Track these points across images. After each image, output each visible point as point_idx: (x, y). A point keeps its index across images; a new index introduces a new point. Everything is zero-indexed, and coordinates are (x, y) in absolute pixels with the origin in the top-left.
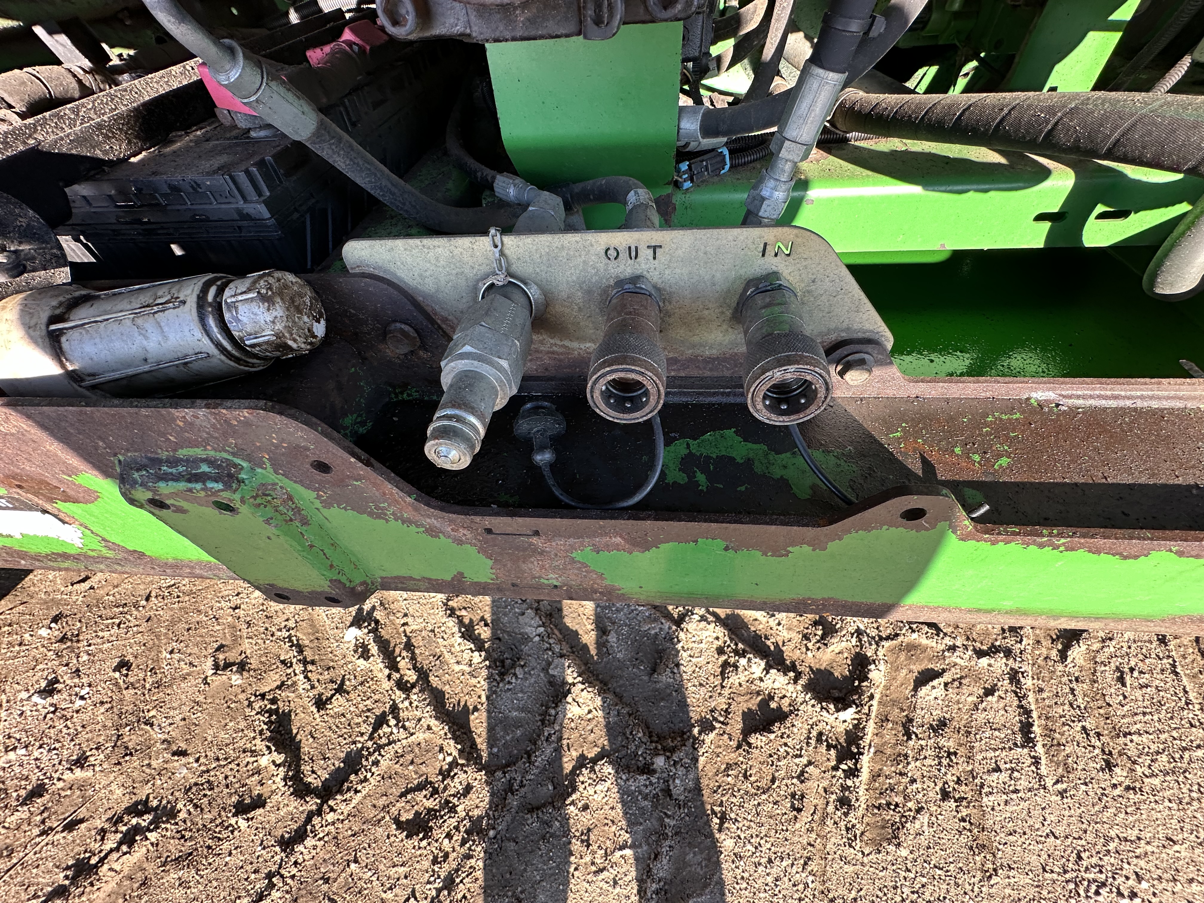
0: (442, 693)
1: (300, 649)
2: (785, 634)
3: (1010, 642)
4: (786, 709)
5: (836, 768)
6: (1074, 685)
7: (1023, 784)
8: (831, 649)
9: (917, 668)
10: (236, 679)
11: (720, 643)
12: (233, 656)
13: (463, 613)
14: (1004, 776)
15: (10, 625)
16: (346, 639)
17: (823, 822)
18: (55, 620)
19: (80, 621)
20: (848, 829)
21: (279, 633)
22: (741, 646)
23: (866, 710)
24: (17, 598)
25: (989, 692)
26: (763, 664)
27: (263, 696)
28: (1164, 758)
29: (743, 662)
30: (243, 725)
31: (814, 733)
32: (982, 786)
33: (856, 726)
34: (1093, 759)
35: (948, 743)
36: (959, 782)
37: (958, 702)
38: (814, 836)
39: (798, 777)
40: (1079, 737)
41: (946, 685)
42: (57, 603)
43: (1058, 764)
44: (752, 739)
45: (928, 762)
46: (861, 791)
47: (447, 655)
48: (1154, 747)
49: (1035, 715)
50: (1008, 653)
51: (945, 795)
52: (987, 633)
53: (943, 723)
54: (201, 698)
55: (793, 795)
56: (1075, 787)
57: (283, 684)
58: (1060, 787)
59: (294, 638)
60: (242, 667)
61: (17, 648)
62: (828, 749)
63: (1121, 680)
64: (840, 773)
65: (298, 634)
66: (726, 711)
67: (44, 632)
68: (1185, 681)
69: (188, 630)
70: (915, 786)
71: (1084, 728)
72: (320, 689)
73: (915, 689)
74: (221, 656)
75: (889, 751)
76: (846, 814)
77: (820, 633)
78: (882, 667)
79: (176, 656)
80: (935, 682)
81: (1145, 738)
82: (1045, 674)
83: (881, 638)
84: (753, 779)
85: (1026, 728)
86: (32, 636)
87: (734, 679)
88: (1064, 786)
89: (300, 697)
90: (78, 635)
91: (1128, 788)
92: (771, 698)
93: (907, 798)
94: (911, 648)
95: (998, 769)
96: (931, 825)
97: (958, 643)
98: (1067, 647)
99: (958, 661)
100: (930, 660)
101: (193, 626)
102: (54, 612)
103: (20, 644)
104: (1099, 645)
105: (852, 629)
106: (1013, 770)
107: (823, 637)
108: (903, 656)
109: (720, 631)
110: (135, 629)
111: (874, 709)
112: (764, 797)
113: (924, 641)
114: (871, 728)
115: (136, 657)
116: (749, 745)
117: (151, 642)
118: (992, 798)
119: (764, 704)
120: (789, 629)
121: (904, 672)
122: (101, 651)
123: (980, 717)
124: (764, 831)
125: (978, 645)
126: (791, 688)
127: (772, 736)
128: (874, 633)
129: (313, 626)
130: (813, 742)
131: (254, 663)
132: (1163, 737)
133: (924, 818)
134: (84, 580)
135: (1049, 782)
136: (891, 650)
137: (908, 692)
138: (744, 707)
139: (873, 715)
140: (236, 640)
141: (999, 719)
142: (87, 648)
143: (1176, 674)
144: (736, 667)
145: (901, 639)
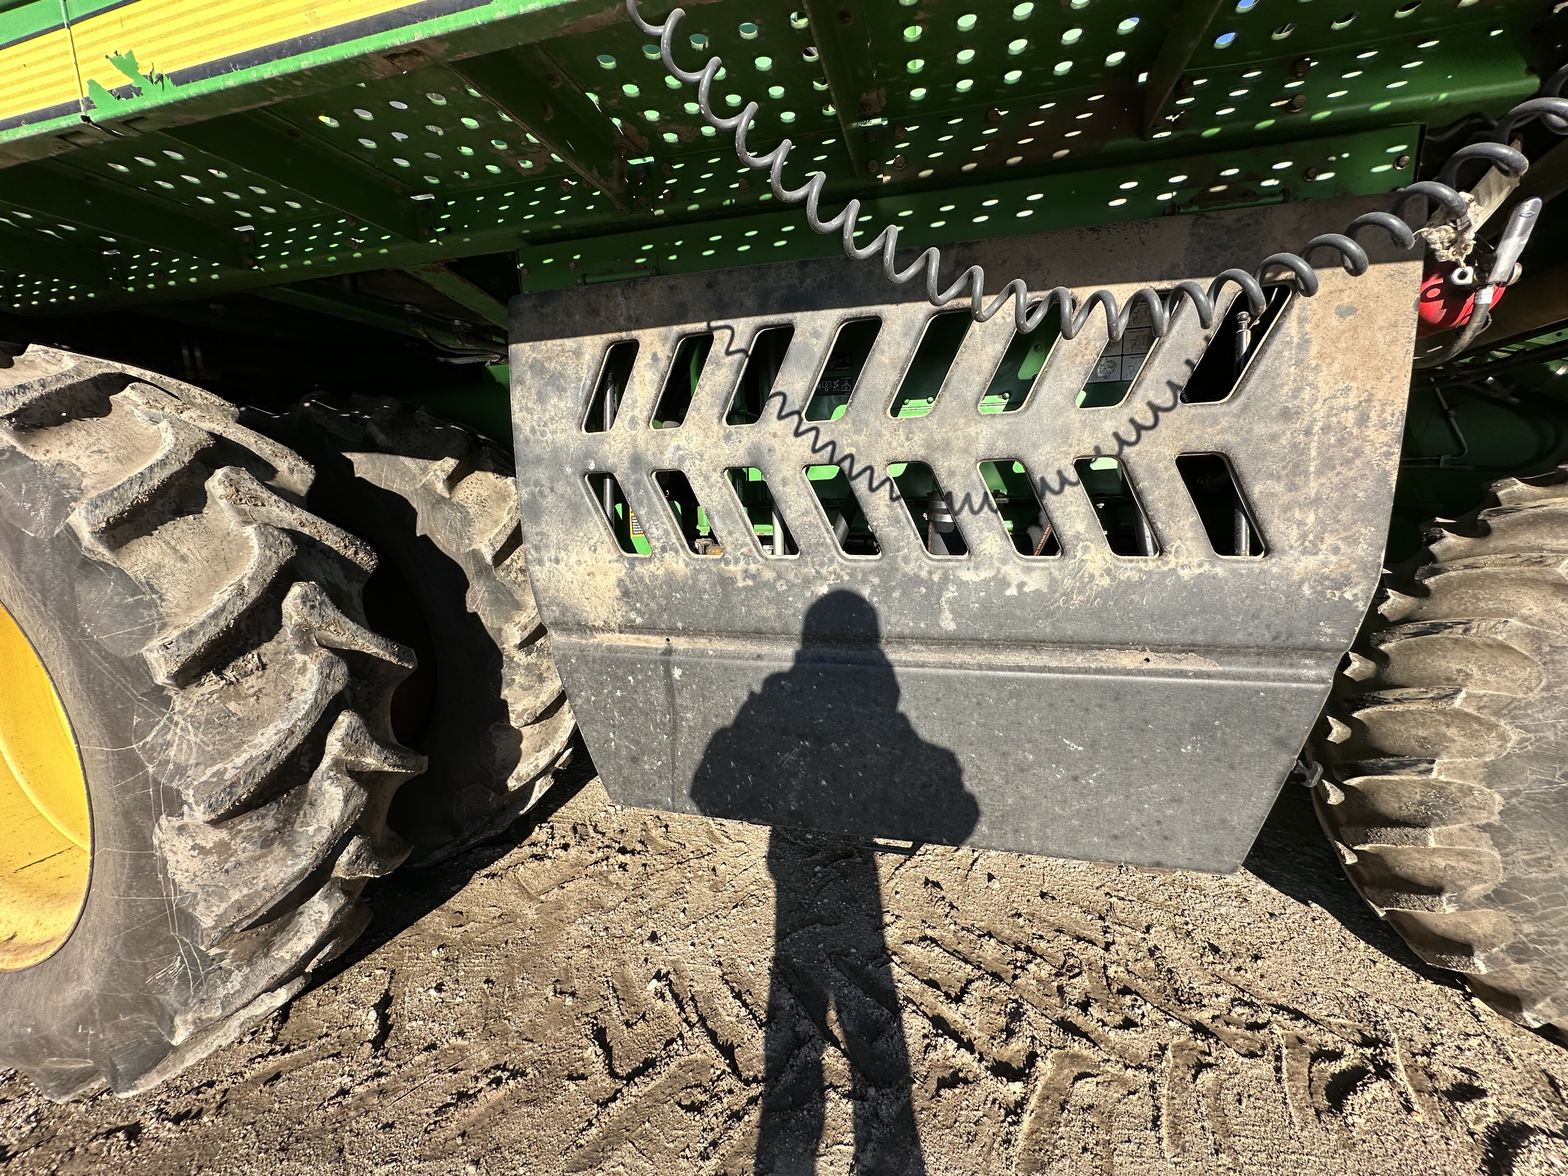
0: (716, 1034)
1: (615, 991)
2: (976, 1033)
3: (1154, 1063)
4: (971, 1079)
5: (1003, 1121)
6: (1200, 1099)
7: (1148, 1153)
8: (1010, 1048)
9: (1076, 1071)
10: (569, 1001)
11: (926, 1031)
12: (566, 987)
13: (735, 985)
14: (1132, 1146)
15: (409, 946)
16: (648, 988)
17: (989, 1153)
18: (442, 946)
19: (458, 951)
20: (1007, 1159)
21: (600, 978)
22: (940, 1031)
23: (1031, 1087)
24: (414, 931)
25: (1130, 1093)
26: (956, 1044)
27: (587, 1015)
28: (1264, 1155)
29: (941, 1040)
30: (572, 1030)
31: (991, 1098)
32: (1115, 1150)
33: (1023, 1098)
34: (1206, 1147)
35: (1092, 1119)
36: (1097, 1144)
37: (1106, 1096)
38: (980, 1159)
39: (975, 1123)
40: (1199, 1132)
41: (1098, 1083)
42: (442, 938)
43: (1178, 1146)
44: (942, 1092)
45: (1075, 1129)
46: (1020, 1136)
47: (721, 1010)
48: (1256, 1148)
49: (1164, 1111)
50: (1150, 1070)
51: (1085, 1150)
52: (1137, 1056)
53: (1091, 1107)
54: (543, 1010)
55: (969, 1133)
56: (1188, 1162)
57: (601, 1010)
58: (1176, 1160)
59: (610, 983)
60: (573, 994)
62: (1000, 1108)
63: (1240, 1101)
64: (1006, 1124)
65: (614, 981)
66: (926, 1077)
67: (435, 953)
68: (1291, 1109)
69: (534, 967)
70: (1062, 1141)
71: (1203, 1127)
72: (627, 1016)
73: (1073, 1083)
74: (558, 986)
75: (1046, 1118)
76: (1006, 1149)
77: (1004, 1036)
78: (1048, 1062)
79: (526, 982)
80: (1089, 1079)
81: (1250, 1141)
82: (1178, 1088)
83: (1051, 1047)
84: (940, 1118)
85: (1156, 1119)
86: (425, 955)
87: (932, 1055)
88: (1180, 1160)
89: (613, 1019)
90: (457, 959)
91: (1229, 1169)
92: (960, 1070)
93: (1055, 1147)
94: (1075, 1058)
95: (1129, 1141)
96: (1071, 1167)
97: (1112, 1058)
98: (1198, 1073)
99: (1109, 1069)
100: (1088, 1067)
101: (538, 965)
102: (440, 942)
104: (1227, 1077)
105: (1028, 1034)
106: (1141, 1144)
107: (1006, 1039)
108: (1067, 1061)
109: (927, 1023)
110: (497, 961)
111: (1039, 1088)
112: (948, 1131)
113: (1085, 1053)
114: (1034, 1101)
115: (498, 978)
116: (940, 1096)
117: (508, 971)
118: (1121, 1158)
119: (955, 1074)
120: (980, 1030)
121: (1066, 1071)
122: (473, 971)
123: (1121, 1108)
124: (944, 1150)
125: (1128, 1062)
126: (976, 1064)
127: (957, 1091)
128: (1047, 1043)
129: (623, 977)
130: (989, 1104)
131: (580, 993)
132: (1266, 1142)
133: (1067, 1162)
134: (461, 926)
135: (1168, 1155)
136: (1057, 1056)
137: (1068, 1085)
138: (940, 1074)
139: (1037, 1092)
140: (569, 979)
141: (1137, 1110)
142: (463, 968)
143: (1285, 1104)
144: (935, 1047)
145: (1067, 1049)
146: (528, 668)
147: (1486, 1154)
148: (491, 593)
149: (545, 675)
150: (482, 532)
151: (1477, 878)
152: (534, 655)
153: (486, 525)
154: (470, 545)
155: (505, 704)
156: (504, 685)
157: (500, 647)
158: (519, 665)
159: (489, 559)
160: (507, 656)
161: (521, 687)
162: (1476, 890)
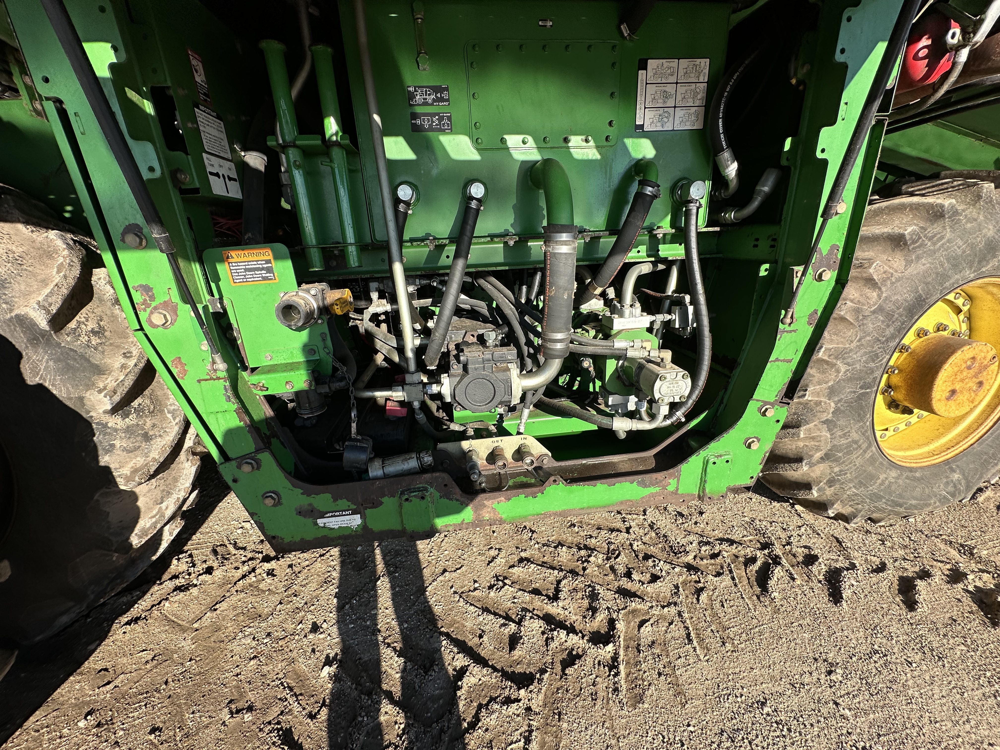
0: (391, 692)
1: (291, 689)
2: (574, 618)
3: (675, 599)
4: (581, 653)
5: (609, 676)
6: (705, 612)
7: (691, 661)
8: (597, 620)
9: (638, 620)
10: (248, 717)
11: (542, 629)
12: (240, 705)
13: (396, 644)
14: (683, 660)
15: (47, 727)
16: (322, 676)
17: (608, 702)
18: (89, 713)
19: (111, 711)
20: (619, 702)
21: (274, 683)
22: (553, 626)
23: (617, 644)
24: (49, 708)
25: (670, 624)
26: (565, 632)
27: (269, 723)
28: (744, 635)
29: (555, 633)
30: (258, 744)
31: (596, 662)
32: (675, 666)
33: (615, 654)
34: (717, 642)
35: (657, 651)
36: (665, 667)
37: (658, 632)
38: (604, 710)
39: (593, 685)
40: (711, 634)
41: (652, 625)
42: (88, 703)
43: (704, 649)
44: (567, 672)
45: (650, 662)
46: (623, 682)
47: (389, 670)
48: (740, 632)
49: (691, 629)
50: (675, 604)
51: (660, 674)
52: (665, 597)
53: (653, 642)
54: (222, 736)
55: (592, 694)
56: (713, 656)
57: (282, 712)
58: (706, 658)
59: (285, 684)
60: (250, 709)
61: (58, 741)
62: (604, 667)
63: (723, 606)
64: (611, 677)
65: (287, 680)
66: (552, 663)
67: (82, 724)
68: (747, 600)
69: (203, 696)
70: (646, 674)
71: (712, 630)
72: (309, 709)
73: (639, 630)
74: (233, 706)
75: (632, 662)
76: (617, 695)
77: (591, 613)
78: (621, 622)
79: (198, 715)
80: (647, 624)
81: (735, 629)
82: (692, 610)
83: (619, 610)
84: (571, 691)
85: (688, 635)
86: (70, 729)
87: (553, 645)
88: (708, 657)
89: (296, 717)
90: (111, 720)
91: (732, 651)
92: (573, 649)
93: (643, 681)
94: (634, 611)
95: (680, 657)
96: (656, 690)
97: (654, 604)
98: (699, 596)
99: (655, 612)
100: (643, 615)
101: (206, 693)
102: (87, 710)
103: (60, 737)
104: (712, 593)
105: (605, 607)
106: (686, 656)
107: (593, 615)
108: (631, 616)
109: (541, 622)
110: (159, 705)
111: (622, 643)
112: (578, 698)
113: (639, 607)
114: (622, 652)
115: (165, 723)
116: (566, 675)
117: (175, 711)
118: (680, 671)
119: (570, 653)
120: (576, 615)
121: (632, 623)
122: (134, 726)
123: (669, 636)
124: (580, 714)
125: (662, 603)
126: (581, 641)
127: (576, 667)
128: (616, 608)
129: (296, 674)
130: (596, 666)
131: (258, 705)
132: (742, 626)
133: (653, 688)
134: (109, 683)
135: (702, 657)
136: (625, 615)
137: (636, 632)
138: (560, 657)
139: (622, 646)
140: (241, 695)
141: (677, 634)
142: (121, 726)
143: (743, 598)
144: (552, 638)
145: (628, 608)
146: (129, 430)
147: (828, 590)
148: (57, 360)
149: (151, 433)
150: (26, 295)
151: (818, 449)
152: (133, 416)
153: (28, 285)
154: (11, 311)
155: (107, 470)
156: (100, 452)
157: (85, 415)
158: (116, 430)
159: (43, 323)
160: (97, 424)
161: (125, 450)
162: (818, 455)
